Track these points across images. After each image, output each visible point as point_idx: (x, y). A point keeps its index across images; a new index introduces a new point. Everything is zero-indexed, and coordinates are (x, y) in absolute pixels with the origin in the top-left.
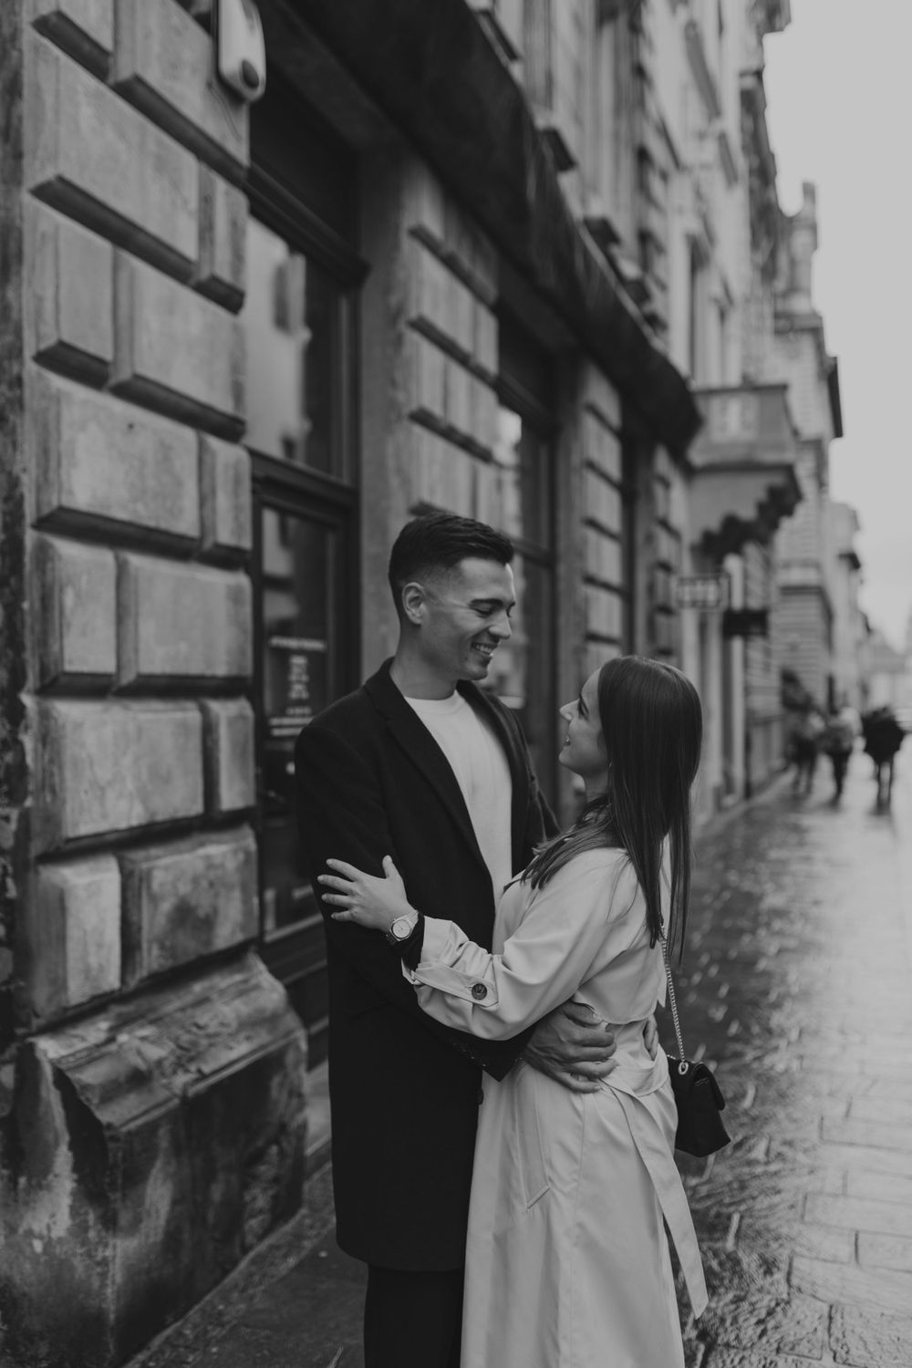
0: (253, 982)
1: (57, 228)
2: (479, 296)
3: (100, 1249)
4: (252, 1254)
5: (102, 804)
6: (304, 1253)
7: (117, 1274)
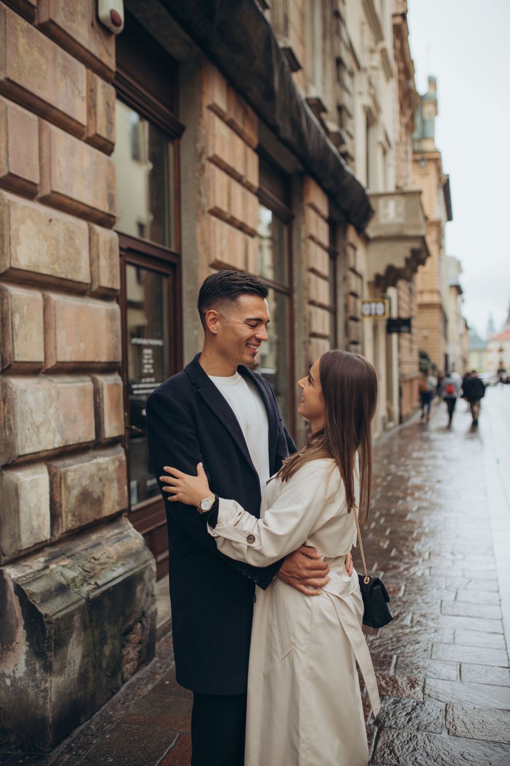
0: (125, 533)
1: (7, 108)
2: (247, 143)
3: (43, 684)
4: (127, 683)
5: (38, 436)
6: (157, 682)
7: (53, 696)
